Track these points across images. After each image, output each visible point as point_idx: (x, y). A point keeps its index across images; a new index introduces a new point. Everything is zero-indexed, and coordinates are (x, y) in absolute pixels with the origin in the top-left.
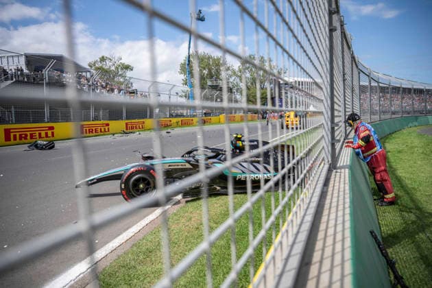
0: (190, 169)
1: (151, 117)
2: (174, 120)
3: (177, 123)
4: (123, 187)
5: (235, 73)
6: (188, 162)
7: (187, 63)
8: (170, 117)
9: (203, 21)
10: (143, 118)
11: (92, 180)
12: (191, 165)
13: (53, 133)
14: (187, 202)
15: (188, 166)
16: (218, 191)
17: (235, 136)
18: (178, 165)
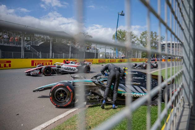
0: (94, 86)
1: (97, 58)
2: (107, 60)
3: (108, 61)
4: (51, 95)
5: (138, 39)
6: (94, 82)
7: (116, 34)
8: (105, 58)
9: (124, 15)
10: (93, 58)
11: (42, 88)
12: (96, 84)
13: (52, 63)
14: (89, 107)
15: (94, 84)
16: (109, 102)
17: (124, 68)
18: (88, 84)
